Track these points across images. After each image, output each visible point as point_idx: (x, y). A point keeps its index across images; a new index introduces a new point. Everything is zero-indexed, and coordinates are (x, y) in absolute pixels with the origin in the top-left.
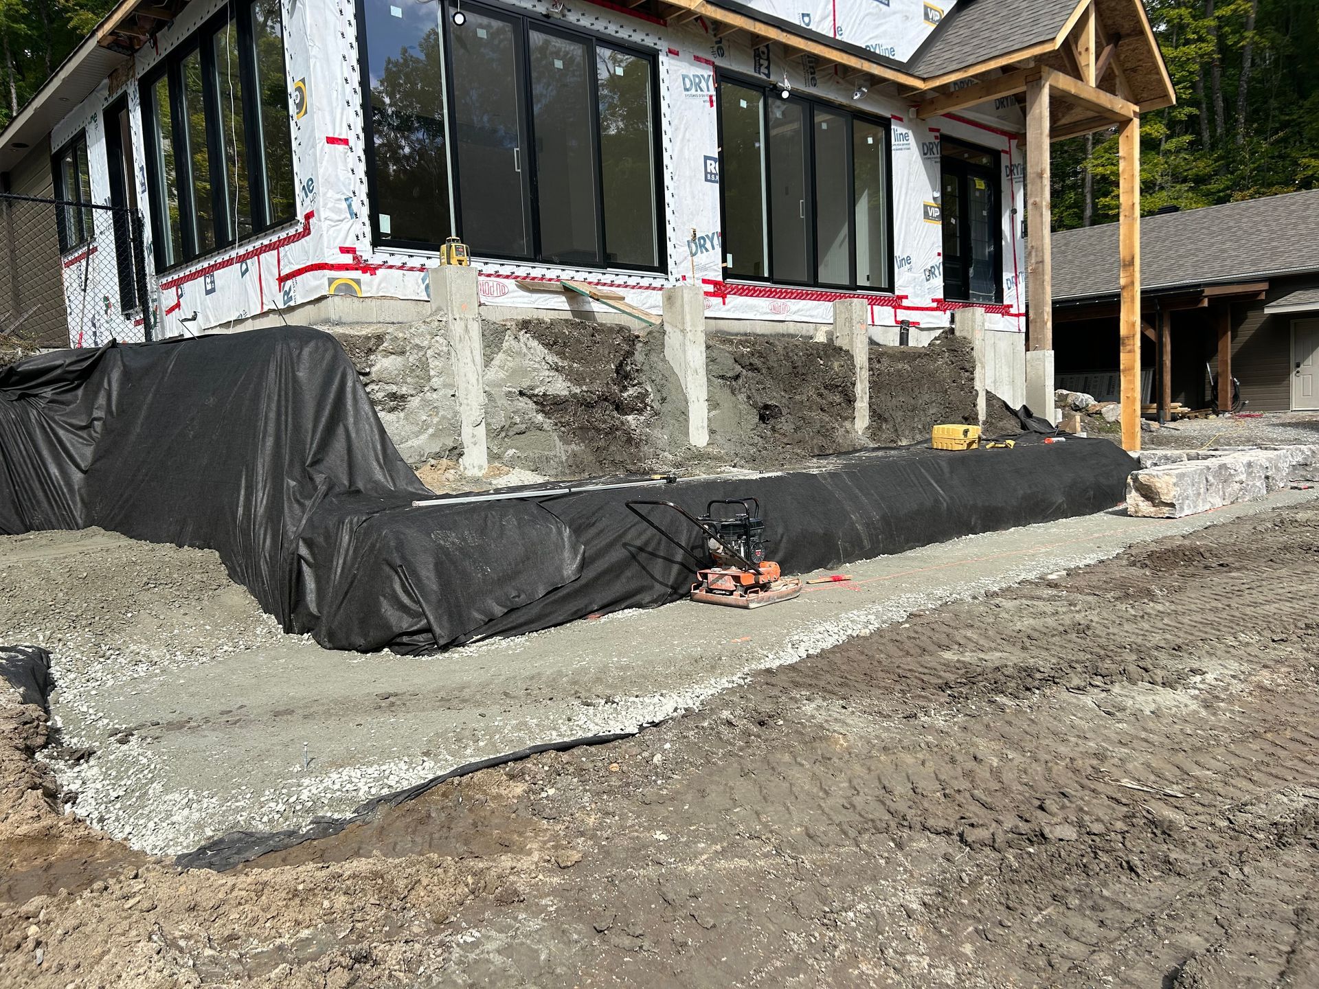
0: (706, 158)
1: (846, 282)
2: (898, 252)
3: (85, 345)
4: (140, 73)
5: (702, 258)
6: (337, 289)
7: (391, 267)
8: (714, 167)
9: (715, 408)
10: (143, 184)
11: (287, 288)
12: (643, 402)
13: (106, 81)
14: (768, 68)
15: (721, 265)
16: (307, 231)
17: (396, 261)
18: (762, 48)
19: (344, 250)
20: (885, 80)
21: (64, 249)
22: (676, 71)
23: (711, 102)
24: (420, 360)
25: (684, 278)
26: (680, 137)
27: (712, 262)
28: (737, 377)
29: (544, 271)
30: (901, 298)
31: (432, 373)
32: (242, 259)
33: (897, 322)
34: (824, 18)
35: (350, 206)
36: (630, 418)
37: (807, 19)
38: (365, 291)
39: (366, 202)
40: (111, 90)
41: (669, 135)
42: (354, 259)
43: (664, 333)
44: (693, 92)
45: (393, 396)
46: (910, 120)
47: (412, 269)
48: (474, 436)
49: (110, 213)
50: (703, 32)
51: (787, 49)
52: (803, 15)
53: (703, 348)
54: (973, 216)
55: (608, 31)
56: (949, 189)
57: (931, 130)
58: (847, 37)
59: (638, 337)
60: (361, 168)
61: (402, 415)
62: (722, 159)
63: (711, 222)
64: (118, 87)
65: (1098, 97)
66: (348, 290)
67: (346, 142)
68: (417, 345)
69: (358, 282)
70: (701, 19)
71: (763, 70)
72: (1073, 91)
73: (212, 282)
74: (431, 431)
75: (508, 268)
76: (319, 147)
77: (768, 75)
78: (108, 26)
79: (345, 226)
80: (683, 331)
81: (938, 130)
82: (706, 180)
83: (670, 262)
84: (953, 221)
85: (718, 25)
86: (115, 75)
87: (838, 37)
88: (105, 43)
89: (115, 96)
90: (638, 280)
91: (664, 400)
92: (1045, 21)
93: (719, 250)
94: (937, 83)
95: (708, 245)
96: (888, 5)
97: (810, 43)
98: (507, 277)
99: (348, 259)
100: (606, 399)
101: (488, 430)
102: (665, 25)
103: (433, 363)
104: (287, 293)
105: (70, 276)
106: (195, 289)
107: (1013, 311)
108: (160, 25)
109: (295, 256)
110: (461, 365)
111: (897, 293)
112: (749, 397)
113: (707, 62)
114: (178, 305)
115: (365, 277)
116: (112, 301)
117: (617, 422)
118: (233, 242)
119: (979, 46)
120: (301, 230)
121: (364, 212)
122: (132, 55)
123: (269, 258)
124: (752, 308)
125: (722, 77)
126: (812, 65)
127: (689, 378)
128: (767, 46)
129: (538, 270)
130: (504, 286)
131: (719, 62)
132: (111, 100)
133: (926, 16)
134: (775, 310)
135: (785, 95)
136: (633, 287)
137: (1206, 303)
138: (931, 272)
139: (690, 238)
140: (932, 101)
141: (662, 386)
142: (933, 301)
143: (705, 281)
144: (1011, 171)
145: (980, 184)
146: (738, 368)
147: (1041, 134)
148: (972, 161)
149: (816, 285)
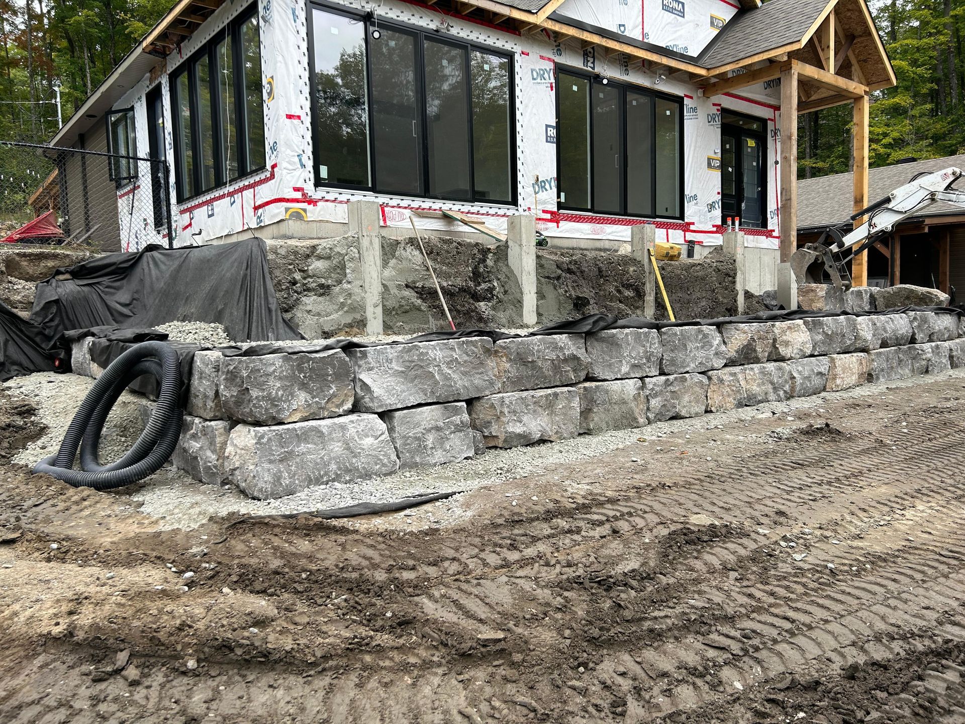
0: (547, 126)
1: (649, 212)
2: (687, 192)
3: (130, 250)
4: (170, 70)
5: (542, 195)
6: (290, 215)
7: (327, 201)
8: (552, 132)
9: (542, 299)
10: (170, 144)
11: (259, 214)
12: (491, 293)
13: (148, 75)
14: (593, 63)
15: (556, 200)
16: (272, 176)
17: (331, 196)
18: (590, 49)
19: (296, 189)
20: (679, 70)
21: (119, 186)
22: (527, 67)
23: (552, 87)
24: (340, 262)
25: (529, 209)
26: (529, 111)
27: (550, 198)
28: (558, 278)
29: (431, 204)
30: (689, 224)
31: (348, 271)
32: (231, 194)
33: (685, 241)
34: (635, 27)
35: (300, 160)
36: (482, 304)
37: (622, 29)
38: (310, 216)
39: (311, 157)
40: (151, 81)
41: (521, 110)
42: (303, 195)
43: (508, 247)
44: (539, 80)
45: (322, 286)
46: (699, 98)
47: (341, 202)
48: (374, 313)
49: (149, 163)
50: (546, 39)
51: (607, 50)
52: (620, 25)
53: (534, 257)
54: (746, 165)
55: (479, 40)
56: (728, 146)
57: (714, 105)
58: (653, 40)
59: (489, 249)
60: (309, 135)
61: (328, 298)
62: (558, 127)
63: (549, 170)
64: (156, 78)
65: (836, 81)
66: (298, 216)
67: (299, 117)
68: (338, 253)
69: (305, 210)
70: (545, 30)
71: (590, 64)
72: (816, 77)
73: (212, 209)
74: (346, 309)
75: (407, 201)
76: (281, 120)
77: (593, 68)
78: (150, 39)
79: (297, 173)
80: (520, 245)
81: (719, 105)
82: (547, 141)
83: (520, 198)
84: (730, 169)
85: (557, 35)
86: (154, 71)
87: (645, 40)
88: (147, 50)
89: (154, 85)
90: (497, 210)
91: (506, 292)
92: (795, 27)
93: (555, 190)
94: (717, 72)
95: (547, 186)
96: (683, 17)
97: (623, 45)
98: (405, 208)
99: (298, 195)
100: (465, 291)
101: (384, 310)
102: (520, 35)
103: (348, 265)
104: (259, 217)
105: (122, 204)
106: (201, 214)
107: (774, 234)
108: (183, 38)
109: (265, 192)
110: (367, 266)
111: (686, 220)
112: (566, 291)
113: (549, 59)
114: (190, 225)
115: (310, 208)
116: (149, 221)
117: (473, 307)
118: (226, 183)
119: (748, 46)
120: (268, 175)
121: (310, 164)
122: (164, 58)
123: (248, 193)
124: (578, 231)
125: (560, 70)
126: (626, 61)
127: (524, 278)
128: (593, 48)
129: (427, 203)
130: (403, 214)
131: (559, 59)
132: (151, 87)
133: (712, 24)
134: (594, 232)
135: (605, 81)
136: (493, 215)
137: (926, 230)
138: (711, 206)
139: (534, 182)
140: (714, 84)
141: (505, 283)
142: (714, 226)
143: (544, 211)
144: (775, 134)
145: (751, 143)
146: (559, 272)
147: (791, 108)
148: (745, 127)
149: (626, 214)
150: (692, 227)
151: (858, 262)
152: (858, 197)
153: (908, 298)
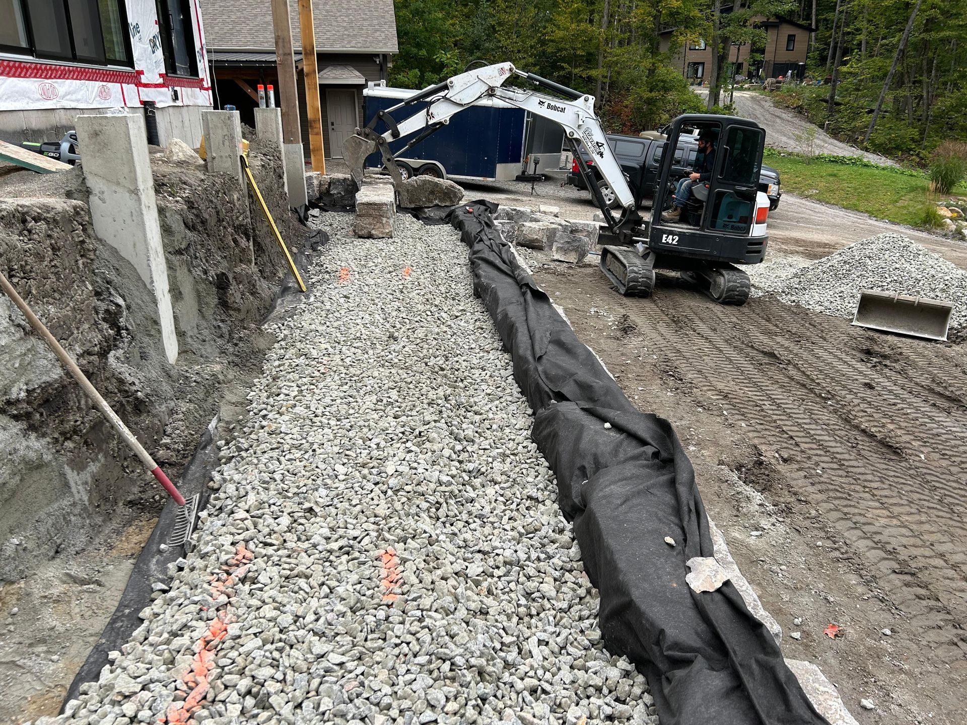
2: (130, 18)
28: (189, 247)
30: (139, 73)
33: (141, 102)
53: (156, 213)
80: (135, 192)
107: (205, 84)
111: (136, 67)
112: (205, 272)
127: (153, 266)
138: (154, 44)
142: (160, 76)
146: (188, 233)
149: (74, 59)
150: (144, 79)
151: (316, 130)
152: (309, 48)
153: (432, 192)
